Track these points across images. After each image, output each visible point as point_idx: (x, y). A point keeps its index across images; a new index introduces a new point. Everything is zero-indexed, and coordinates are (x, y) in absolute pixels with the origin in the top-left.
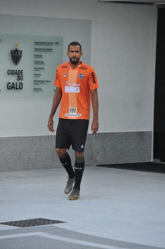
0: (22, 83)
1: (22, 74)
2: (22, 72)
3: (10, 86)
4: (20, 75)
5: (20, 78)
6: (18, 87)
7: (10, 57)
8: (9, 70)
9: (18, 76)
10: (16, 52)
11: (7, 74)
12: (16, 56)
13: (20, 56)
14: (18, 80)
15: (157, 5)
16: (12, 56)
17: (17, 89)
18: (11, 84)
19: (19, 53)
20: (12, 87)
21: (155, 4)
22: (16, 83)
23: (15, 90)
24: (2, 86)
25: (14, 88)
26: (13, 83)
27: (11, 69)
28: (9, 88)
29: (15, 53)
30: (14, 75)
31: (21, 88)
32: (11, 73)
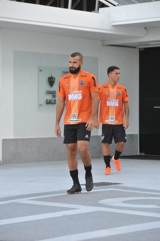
0: (55, 100)
1: (55, 94)
2: (55, 92)
3: (48, 102)
4: (54, 94)
5: (54, 96)
6: (53, 103)
7: (48, 82)
8: (47, 91)
9: (53, 95)
10: (52, 79)
11: (46, 94)
12: (51, 81)
13: (54, 81)
14: (53, 97)
15: (139, 48)
16: (49, 81)
17: (52, 104)
18: (49, 100)
19: (53, 79)
20: (49, 103)
21: (137, 48)
22: (52, 100)
23: (51, 105)
24: (43, 102)
25: (50, 103)
26: (50, 100)
27: (48, 90)
28: (47, 103)
29: (50, 79)
30: (50, 94)
31: (55, 103)
32: (49, 93)
